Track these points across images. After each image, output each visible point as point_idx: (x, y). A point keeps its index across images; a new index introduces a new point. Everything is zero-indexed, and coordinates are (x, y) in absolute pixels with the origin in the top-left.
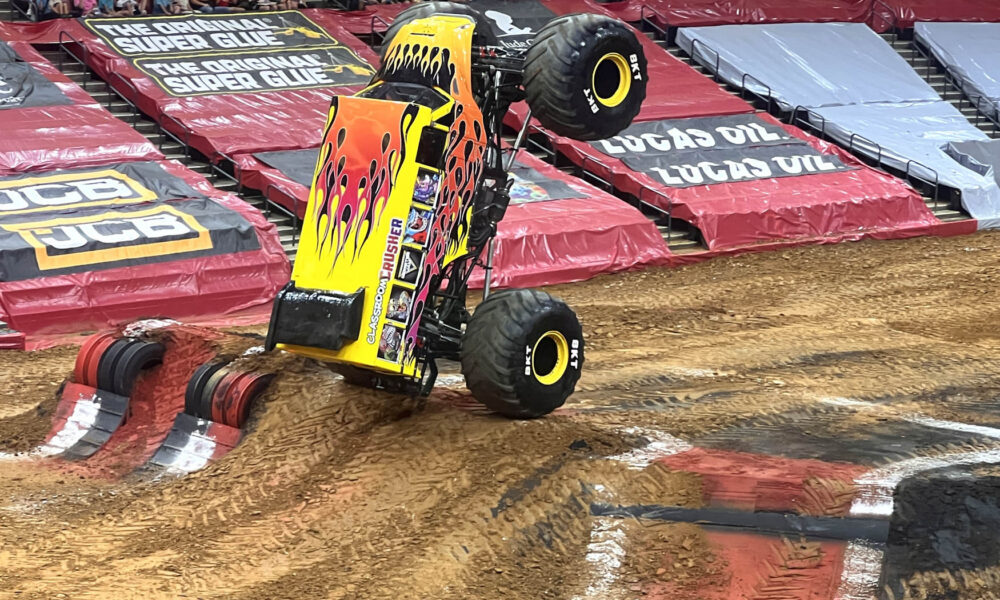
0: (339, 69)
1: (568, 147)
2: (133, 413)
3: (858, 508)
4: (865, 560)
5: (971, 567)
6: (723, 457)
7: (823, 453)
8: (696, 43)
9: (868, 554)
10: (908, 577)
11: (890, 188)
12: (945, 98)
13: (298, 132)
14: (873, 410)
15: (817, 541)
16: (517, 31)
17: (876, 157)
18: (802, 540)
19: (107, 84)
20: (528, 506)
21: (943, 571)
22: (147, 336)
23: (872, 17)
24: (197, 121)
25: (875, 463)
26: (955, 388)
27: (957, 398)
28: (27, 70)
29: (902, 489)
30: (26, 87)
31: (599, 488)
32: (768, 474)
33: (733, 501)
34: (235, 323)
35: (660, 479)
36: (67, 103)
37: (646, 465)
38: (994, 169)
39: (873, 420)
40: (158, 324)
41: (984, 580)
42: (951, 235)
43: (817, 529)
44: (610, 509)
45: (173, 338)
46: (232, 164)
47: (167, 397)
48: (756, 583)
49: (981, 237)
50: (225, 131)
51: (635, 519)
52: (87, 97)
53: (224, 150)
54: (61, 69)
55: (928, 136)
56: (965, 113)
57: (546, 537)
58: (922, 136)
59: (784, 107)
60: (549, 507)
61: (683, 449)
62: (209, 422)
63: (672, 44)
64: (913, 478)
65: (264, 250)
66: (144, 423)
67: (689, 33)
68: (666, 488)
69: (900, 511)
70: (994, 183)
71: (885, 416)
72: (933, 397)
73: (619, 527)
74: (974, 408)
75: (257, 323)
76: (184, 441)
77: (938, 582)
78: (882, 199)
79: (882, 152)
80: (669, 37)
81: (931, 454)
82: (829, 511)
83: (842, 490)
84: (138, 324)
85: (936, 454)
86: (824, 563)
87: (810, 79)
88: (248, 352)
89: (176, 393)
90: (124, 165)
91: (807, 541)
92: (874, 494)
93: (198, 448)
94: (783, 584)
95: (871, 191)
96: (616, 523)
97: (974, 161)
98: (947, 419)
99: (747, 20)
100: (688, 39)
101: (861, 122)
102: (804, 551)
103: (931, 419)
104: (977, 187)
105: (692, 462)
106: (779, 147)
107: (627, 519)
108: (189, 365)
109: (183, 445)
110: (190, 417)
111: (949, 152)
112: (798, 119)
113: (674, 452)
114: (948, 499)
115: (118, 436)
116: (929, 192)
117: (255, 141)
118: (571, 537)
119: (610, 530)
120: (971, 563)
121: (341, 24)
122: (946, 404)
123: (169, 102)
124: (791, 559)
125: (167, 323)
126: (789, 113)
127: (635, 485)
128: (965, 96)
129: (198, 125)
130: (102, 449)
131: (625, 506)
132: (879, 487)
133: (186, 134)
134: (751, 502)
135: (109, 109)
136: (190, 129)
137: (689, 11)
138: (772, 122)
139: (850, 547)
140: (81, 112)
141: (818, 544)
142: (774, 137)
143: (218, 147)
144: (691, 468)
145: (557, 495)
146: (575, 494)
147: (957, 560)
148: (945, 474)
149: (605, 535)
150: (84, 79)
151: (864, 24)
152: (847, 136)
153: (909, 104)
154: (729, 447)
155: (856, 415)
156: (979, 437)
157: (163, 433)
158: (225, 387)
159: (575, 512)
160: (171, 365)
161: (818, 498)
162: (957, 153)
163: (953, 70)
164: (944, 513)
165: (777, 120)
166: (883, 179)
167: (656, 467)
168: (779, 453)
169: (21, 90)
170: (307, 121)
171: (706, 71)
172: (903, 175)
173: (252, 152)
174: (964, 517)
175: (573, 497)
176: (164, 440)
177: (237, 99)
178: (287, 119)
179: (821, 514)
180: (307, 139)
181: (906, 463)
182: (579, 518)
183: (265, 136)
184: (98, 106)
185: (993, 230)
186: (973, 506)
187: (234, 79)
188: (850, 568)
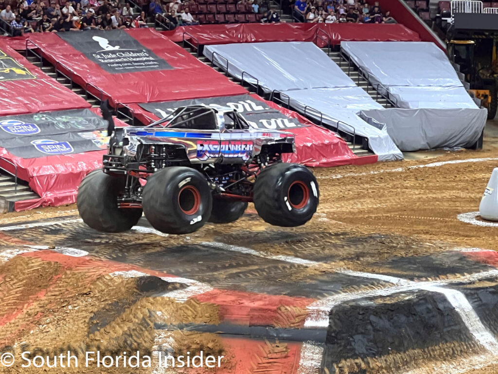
0: (7, 71)
1: (141, 115)
3: (309, 323)
4: (313, 353)
5: (373, 355)
6: (230, 295)
7: (288, 291)
8: (215, 54)
9: (315, 349)
10: (337, 362)
11: (328, 138)
12: (359, 85)
14: (317, 266)
15: (286, 342)
16: (111, 48)
17: (319, 119)
18: (277, 342)
20: (118, 324)
21: (357, 358)
23: (316, 38)
25: (318, 297)
26: (364, 253)
27: (366, 259)
29: (334, 312)
31: (159, 313)
32: (257, 304)
33: (237, 320)
35: (194, 307)
37: (186, 300)
38: (387, 125)
39: (317, 272)
41: (381, 363)
42: (363, 164)
43: (285, 335)
44: (165, 326)
48: (250, 367)
49: (380, 165)
51: (180, 331)
55: (349, 107)
56: (370, 94)
57: (129, 342)
58: (346, 107)
59: (266, 91)
60: (131, 325)
61: (208, 290)
63: (201, 54)
64: (340, 305)
67: (211, 48)
68: (198, 313)
69: (332, 325)
70: (386, 134)
71: (323, 270)
72: (352, 258)
73: (170, 335)
74: (375, 264)
77: (355, 365)
78: (323, 144)
79: (323, 117)
80: (199, 50)
81: (351, 291)
82: (292, 325)
83: (300, 313)
85: (354, 291)
86: (289, 355)
87: (281, 74)
91: (279, 343)
92: (318, 314)
94: (266, 367)
95: (317, 139)
96: (169, 334)
97: (376, 122)
98: (360, 271)
99: (244, 40)
100: (210, 52)
101: (311, 99)
102: (278, 348)
103: (351, 271)
104: (377, 136)
105: (213, 298)
106: (263, 114)
107: (175, 331)
111: (361, 116)
112: (275, 97)
113: (202, 292)
114: (360, 317)
116: (350, 139)
118: (143, 342)
119: (165, 337)
120: (374, 354)
121: (8, 45)
122: (359, 262)
124: (270, 353)
126: (269, 94)
127: (179, 311)
128: (370, 84)
131: (174, 324)
132: (321, 311)
134: (247, 320)
137: (211, 36)
138: (259, 99)
139: (304, 346)
141: (286, 344)
142: (260, 108)
144: (212, 301)
145: (134, 317)
146: (145, 317)
147: (365, 351)
148: (359, 303)
149: (162, 340)
151: (312, 43)
152: (303, 107)
153: (339, 89)
154: (235, 288)
155: (308, 269)
156: (378, 281)
159: (145, 327)
161: (286, 318)
162: (365, 117)
163: (363, 69)
164: (358, 325)
165: (262, 98)
166: (323, 132)
167: (192, 301)
168: (263, 292)
171: (221, 70)
172: (335, 130)
174: (369, 327)
175: (144, 319)
179: (288, 327)
181: (336, 296)
182: (147, 331)
185: (387, 161)
186: (374, 320)
188: (304, 358)
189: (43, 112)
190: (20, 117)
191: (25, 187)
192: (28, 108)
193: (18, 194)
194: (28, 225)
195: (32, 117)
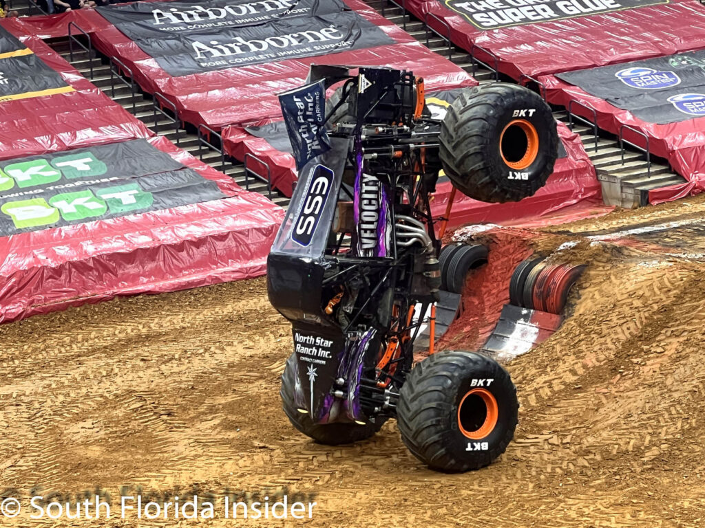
2: (466, 307)
13: (594, 53)
19: (424, 24)
22: (472, 240)
24: (504, 49)
28: (354, 18)
30: (355, 32)
34: (550, 223)
36: (391, 44)
40: (481, 229)
45: (495, 239)
46: (537, 84)
47: (494, 291)
50: (529, 56)
52: (407, 37)
53: (529, 73)
54: (383, 14)
62: (532, 311)
65: (571, 157)
66: (476, 315)
75: (569, 221)
76: (511, 329)
84: (464, 230)
88: (561, 247)
89: (501, 288)
90: (443, 93)
93: (524, 334)
108: (511, 262)
109: (511, 332)
110: (514, 307)
115: (453, 329)
117: (556, 63)
123: (477, 35)
125: (489, 227)
129: (505, 52)
130: (441, 340)
133: (495, 62)
135: (428, 45)
136: (498, 57)
140: (403, 50)
143: (524, 70)
150: (404, 22)
157: (492, 323)
158: (543, 279)
160: (495, 264)
169: (351, 35)
170: (600, 42)
173: (553, 73)
176: (495, 328)
177: (538, 28)
178: (583, 42)
180: (601, 57)
183: (564, 58)
184: (417, 43)
187: (534, 10)
189: (683, 52)
190: (648, 63)
191: (663, 168)
192: (660, 48)
193: (653, 178)
194: (671, 223)
195: (667, 61)
